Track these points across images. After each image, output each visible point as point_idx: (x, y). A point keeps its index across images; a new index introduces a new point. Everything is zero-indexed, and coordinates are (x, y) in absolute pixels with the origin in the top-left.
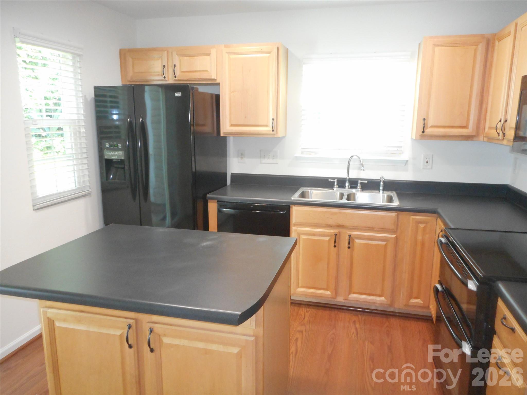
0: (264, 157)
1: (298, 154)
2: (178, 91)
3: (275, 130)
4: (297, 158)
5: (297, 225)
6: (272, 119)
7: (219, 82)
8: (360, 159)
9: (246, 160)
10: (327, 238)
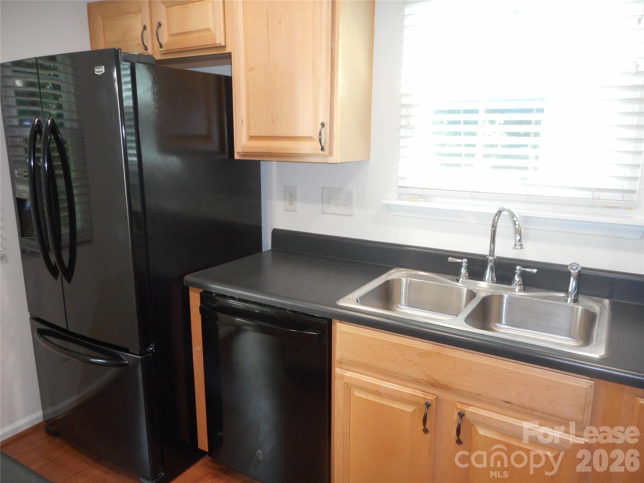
0: (329, 201)
1: (392, 200)
2: (99, 64)
3: (326, 148)
4: (389, 208)
5: (345, 364)
6: (321, 124)
7: (229, 51)
8: (515, 219)
9: (299, 206)
10: (409, 409)
